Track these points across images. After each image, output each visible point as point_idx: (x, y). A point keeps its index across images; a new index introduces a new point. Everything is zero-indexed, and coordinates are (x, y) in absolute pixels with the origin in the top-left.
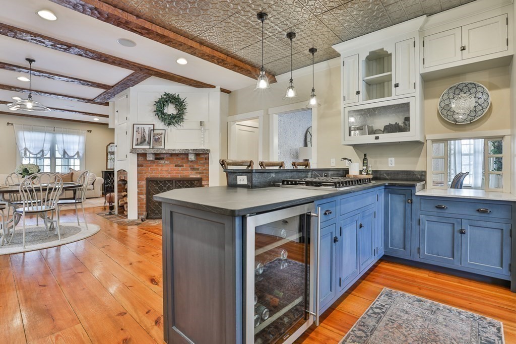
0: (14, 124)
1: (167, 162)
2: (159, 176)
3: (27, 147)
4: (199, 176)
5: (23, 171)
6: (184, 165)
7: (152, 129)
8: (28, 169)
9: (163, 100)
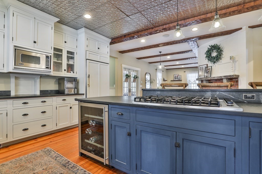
3: (190, 80)
7: (206, 67)
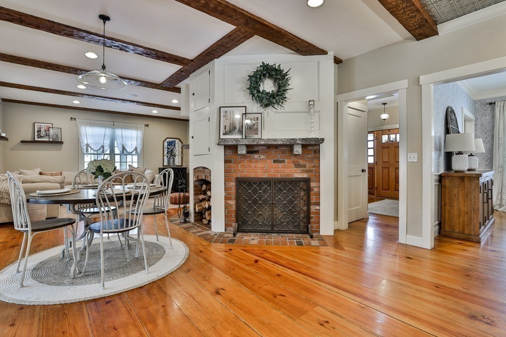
0: (77, 119)
1: (262, 157)
2: (253, 175)
3: (89, 143)
4: (305, 176)
5: (97, 170)
6: (286, 160)
7: (244, 112)
8: (102, 167)
9: (260, 73)
